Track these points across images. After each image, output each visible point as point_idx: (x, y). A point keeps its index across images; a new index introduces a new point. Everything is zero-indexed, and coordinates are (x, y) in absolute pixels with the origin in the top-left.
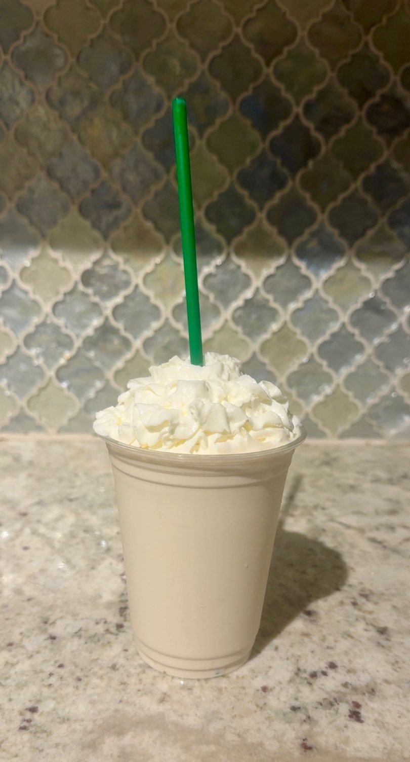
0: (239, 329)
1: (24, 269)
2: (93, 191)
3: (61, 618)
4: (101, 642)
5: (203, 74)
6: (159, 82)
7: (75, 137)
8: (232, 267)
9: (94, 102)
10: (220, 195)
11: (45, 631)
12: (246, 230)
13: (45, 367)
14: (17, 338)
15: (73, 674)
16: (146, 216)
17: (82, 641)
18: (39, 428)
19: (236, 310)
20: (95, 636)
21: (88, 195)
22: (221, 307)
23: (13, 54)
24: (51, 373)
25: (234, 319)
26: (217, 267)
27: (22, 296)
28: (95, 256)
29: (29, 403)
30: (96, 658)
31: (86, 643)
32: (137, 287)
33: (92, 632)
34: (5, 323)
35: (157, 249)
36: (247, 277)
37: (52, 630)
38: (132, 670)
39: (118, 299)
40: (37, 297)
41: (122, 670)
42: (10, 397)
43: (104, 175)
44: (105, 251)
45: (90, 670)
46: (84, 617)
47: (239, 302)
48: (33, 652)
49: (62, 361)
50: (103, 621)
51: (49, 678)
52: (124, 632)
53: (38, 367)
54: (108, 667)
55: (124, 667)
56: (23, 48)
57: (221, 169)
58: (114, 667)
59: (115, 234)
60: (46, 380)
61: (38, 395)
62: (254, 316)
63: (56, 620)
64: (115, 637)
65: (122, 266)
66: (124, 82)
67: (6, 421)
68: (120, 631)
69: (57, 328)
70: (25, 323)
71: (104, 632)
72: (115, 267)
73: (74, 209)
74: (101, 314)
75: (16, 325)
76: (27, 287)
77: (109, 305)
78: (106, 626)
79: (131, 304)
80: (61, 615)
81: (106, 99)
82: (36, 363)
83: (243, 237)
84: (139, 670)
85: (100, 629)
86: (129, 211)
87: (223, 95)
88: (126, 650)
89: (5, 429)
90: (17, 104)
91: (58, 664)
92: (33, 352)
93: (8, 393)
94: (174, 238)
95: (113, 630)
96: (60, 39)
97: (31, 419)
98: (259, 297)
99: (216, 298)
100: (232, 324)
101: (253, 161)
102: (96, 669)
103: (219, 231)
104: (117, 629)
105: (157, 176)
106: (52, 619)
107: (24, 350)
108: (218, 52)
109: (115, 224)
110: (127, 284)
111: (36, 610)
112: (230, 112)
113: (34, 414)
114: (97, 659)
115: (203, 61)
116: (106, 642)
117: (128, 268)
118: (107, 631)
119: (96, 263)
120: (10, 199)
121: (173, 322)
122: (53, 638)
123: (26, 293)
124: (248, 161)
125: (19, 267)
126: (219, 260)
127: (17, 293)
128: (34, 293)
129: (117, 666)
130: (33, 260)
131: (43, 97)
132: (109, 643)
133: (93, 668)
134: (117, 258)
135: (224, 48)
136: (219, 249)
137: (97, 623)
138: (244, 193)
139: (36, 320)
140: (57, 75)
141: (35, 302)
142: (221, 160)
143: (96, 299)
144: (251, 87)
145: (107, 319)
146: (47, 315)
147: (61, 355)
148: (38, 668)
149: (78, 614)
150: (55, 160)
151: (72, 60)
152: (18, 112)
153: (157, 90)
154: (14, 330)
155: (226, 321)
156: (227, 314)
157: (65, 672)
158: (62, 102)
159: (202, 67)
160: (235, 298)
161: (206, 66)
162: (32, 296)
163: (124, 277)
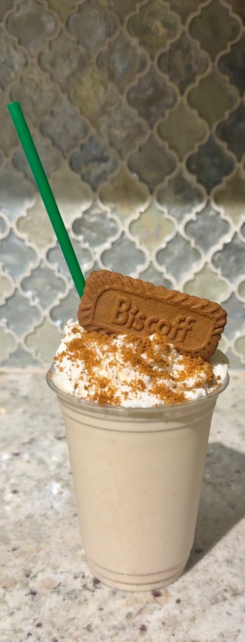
0: (219, 271)
1: (21, 219)
2: (82, 146)
3: (43, 570)
4: (78, 599)
5: (183, 34)
6: (143, 43)
7: (65, 96)
8: (212, 213)
9: (83, 64)
10: (200, 147)
11: (27, 585)
12: (226, 179)
13: (40, 307)
14: (15, 282)
15: (50, 634)
16: (131, 168)
17: (61, 597)
18: (35, 363)
19: (216, 253)
20: (73, 591)
21: (78, 149)
22: (201, 251)
23: (7, 21)
24: (46, 313)
25: (213, 261)
26: (197, 214)
27: (19, 243)
28: (85, 206)
29: (26, 340)
30: (72, 617)
31: (64, 600)
32: (123, 233)
33: (70, 588)
34: (4, 269)
35: (142, 198)
36: (226, 222)
37: (33, 585)
38: (106, 633)
39: (107, 246)
40: (33, 245)
41: (96, 631)
42: (9, 334)
43: (93, 131)
44: (94, 200)
45: (66, 631)
46: (63, 571)
47: (219, 247)
48: (14, 608)
49: (56, 302)
50: (81, 575)
51: (27, 638)
52: (100, 588)
53: (34, 307)
54: (83, 628)
55: (98, 628)
56: (17, 15)
57: (201, 122)
58: (89, 628)
59: (103, 186)
60: (41, 320)
61: (35, 333)
62: (232, 259)
63: (37, 573)
64: (91, 594)
65: (109, 216)
66: (109, 44)
67: (6, 356)
68: (96, 588)
69: (50, 273)
70: (20, 268)
71: (81, 588)
72: (103, 216)
73: (65, 164)
74: (90, 259)
75: (14, 270)
76: (24, 236)
77: (98, 251)
78: (84, 582)
79: (118, 249)
80: (43, 567)
81: (94, 60)
82: (32, 304)
83: (221, 186)
84: (113, 632)
85: (78, 584)
86: (116, 164)
87: (204, 54)
88: (101, 609)
89: (4, 363)
90: (12, 67)
91: (36, 623)
92: (29, 294)
93: (7, 331)
94: (158, 188)
95: (90, 585)
96: (50, 6)
97: (29, 355)
98: (237, 242)
99: (196, 243)
100: (211, 267)
101: (231, 115)
102: (72, 630)
103: (199, 181)
104: (94, 585)
105: (140, 131)
106: (34, 572)
107: (21, 292)
108: (198, 13)
109: (102, 177)
110: (114, 231)
111: (19, 561)
112: (209, 70)
113: (31, 350)
114: (74, 618)
115: (184, 22)
116: (83, 599)
117: (114, 217)
118: (85, 586)
119: (85, 212)
120: (7, 155)
121: (156, 265)
122: (34, 593)
123: (22, 240)
124: (227, 115)
125: (17, 216)
126: (199, 208)
127: (15, 241)
128: (30, 241)
129: (92, 628)
130: (28, 210)
131: (35, 60)
132: (85, 600)
133: (69, 629)
134: (105, 208)
135: (203, 9)
136: (200, 198)
137: (76, 578)
138: (224, 145)
139: (32, 265)
140: (48, 39)
141: (30, 248)
142: (201, 115)
143: (87, 245)
144: (229, 44)
145: (96, 263)
146: (42, 261)
147: (55, 295)
148: (18, 627)
149: (59, 567)
150: (47, 118)
151: (62, 25)
152: (13, 75)
153: (140, 51)
154: (12, 274)
155: (206, 263)
156: (207, 257)
157: (43, 633)
158: (53, 64)
159: (182, 28)
160: (215, 242)
161: (186, 27)
162: (27, 244)
163: (112, 225)
